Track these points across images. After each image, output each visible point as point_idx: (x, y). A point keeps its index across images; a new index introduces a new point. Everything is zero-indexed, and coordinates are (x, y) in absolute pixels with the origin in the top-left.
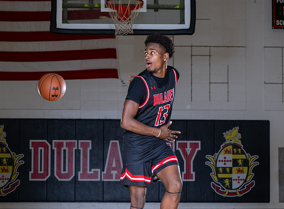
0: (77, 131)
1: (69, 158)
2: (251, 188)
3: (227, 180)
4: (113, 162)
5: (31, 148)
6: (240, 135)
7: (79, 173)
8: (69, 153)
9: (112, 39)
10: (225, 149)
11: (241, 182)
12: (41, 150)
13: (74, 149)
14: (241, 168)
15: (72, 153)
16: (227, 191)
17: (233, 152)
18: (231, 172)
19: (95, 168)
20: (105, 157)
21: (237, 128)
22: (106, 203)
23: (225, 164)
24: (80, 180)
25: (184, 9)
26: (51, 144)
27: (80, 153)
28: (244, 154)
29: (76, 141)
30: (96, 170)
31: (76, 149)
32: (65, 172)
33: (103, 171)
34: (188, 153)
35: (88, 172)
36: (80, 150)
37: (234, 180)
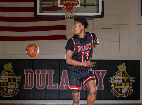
0: (47, 65)
1: (43, 78)
2: (131, 93)
3: (119, 89)
4: (64, 80)
5: (24, 73)
6: (125, 67)
7: (48, 86)
8: (43, 76)
9: (64, 21)
10: (118, 74)
11: (126, 90)
12: (29, 74)
13: (45, 74)
14: (126, 83)
15: (44, 76)
16: (119, 94)
17: (122, 75)
18: (121, 85)
19: (55, 83)
20: (60, 78)
21: (124, 64)
22: (61, 100)
23: (118, 81)
24: (48, 89)
25: (98, 6)
26: (34, 72)
27: (48, 76)
28: (128, 76)
29: (46, 70)
30: (56, 84)
31: (46, 74)
32: (41, 85)
33: (59, 85)
34: (101, 76)
35: (52, 85)
36: (48, 74)
37: (123, 89)
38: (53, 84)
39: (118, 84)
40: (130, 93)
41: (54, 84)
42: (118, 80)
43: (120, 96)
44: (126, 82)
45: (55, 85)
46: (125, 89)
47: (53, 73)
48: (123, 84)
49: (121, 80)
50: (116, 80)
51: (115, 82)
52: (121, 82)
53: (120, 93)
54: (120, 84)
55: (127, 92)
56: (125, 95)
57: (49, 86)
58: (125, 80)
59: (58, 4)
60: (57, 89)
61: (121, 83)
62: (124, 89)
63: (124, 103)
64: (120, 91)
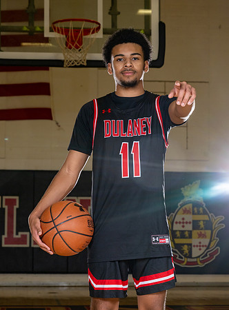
2: (215, 256)
3: (186, 246)
7: (3, 237)
11: (203, 249)
14: (203, 232)
16: (186, 260)
17: (193, 211)
18: (190, 237)
19: (23, 231)
21: (198, 182)
23: (183, 226)
24: (4, 245)
28: (207, 214)
29: (1, 197)
30: (25, 233)
35: (15, 236)
36: (4, 209)
37: (194, 246)
38: (17, 234)
39: (182, 233)
40: (212, 256)
41: (20, 233)
42: (183, 223)
43: (188, 263)
44: (202, 229)
45: (22, 235)
46: (200, 246)
47: (17, 206)
48: (195, 233)
49: (190, 223)
50: (176, 223)
51: (174, 229)
52: (191, 229)
53: (187, 257)
54: (187, 233)
55: (206, 255)
56: (199, 263)
57: (5, 238)
58: (201, 224)
59: (42, 28)
60: (28, 245)
61: (190, 232)
62: (197, 246)
63: (197, 283)
64: (186, 251)
